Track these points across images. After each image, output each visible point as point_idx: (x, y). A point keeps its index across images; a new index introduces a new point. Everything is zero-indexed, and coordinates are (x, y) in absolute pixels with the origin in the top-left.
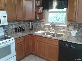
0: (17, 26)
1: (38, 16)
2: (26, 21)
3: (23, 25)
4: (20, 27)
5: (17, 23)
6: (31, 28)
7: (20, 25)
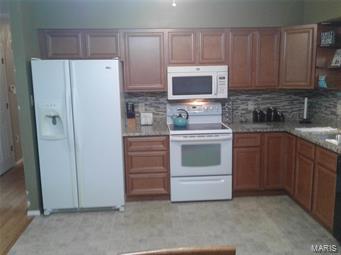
0: (262, 107)
1: (322, 79)
2: (295, 94)
5: (264, 99)
6: (305, 117)
7: (271, 103)
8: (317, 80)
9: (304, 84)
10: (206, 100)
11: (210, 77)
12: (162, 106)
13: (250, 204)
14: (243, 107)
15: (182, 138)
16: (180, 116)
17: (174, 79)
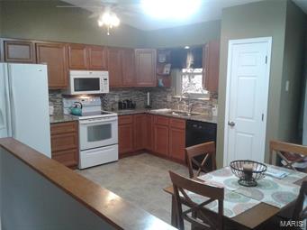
0: (123, 99)
1: (161, 81)
2: (140, 90)
3: (133, 97)
4: (127, 101)
5: (123, 94)
6: (148, 104)
8: (158, 81)
9: (151, 84)
10: (89, 95)
11: (98, 79)
12: (58, 101)
13: (129, 161)
14: (112, 99)
15: (87, 122)
16: (76, 107)
17: (75, 79)
